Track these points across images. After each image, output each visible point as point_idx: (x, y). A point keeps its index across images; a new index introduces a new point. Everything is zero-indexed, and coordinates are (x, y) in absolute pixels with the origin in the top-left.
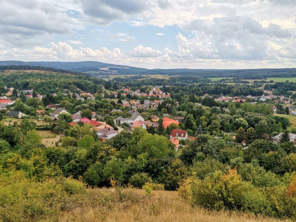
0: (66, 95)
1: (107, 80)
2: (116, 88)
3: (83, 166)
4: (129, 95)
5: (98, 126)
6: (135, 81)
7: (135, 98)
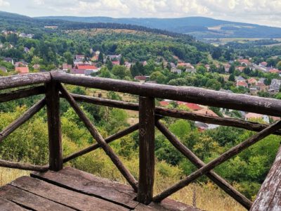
0: (158, 64)
1: (217, 46)
2: (228, 58)
3: (174, 158)
4: (249, 69)
5: (197, 110)
6: (260, 48)
7: (257, 74)
